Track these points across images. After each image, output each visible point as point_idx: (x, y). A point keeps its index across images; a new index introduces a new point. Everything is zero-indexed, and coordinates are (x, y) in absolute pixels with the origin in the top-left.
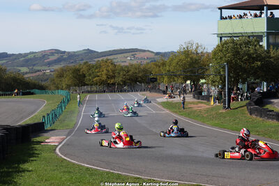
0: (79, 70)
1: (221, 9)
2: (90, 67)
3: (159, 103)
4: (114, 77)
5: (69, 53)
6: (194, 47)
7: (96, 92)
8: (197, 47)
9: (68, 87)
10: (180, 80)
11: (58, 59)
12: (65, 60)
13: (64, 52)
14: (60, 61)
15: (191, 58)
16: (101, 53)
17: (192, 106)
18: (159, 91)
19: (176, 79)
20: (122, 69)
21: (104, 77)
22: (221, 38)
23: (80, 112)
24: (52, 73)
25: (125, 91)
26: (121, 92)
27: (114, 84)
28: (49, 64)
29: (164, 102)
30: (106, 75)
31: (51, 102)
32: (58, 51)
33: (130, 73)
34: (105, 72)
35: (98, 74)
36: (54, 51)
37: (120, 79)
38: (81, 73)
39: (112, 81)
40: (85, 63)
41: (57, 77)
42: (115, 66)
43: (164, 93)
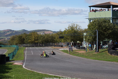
0: (21, 37)
1: (90, 7)
2: (27, 35)
3: (61, 51)
4: (38, 40)
5: (15, 31)
6: (75, 26)
7: (29, 47)
8: (77, 26)
9: (16, 44)
10: (69, 41)
11: (11, 33)
12: (14, 34)
13: (14, 31)
14: (12, 35)
15: (74, 31)
16: (30, 31)
17: (78, 51)
18: (59, 46)
19: (67, 40)
20: (41, 36)
21: (33, 40)
22: (90, 20)
23: (24, 54)
24: (8, 40)
25: (43, 46)
26: (41, 46)
27: (37, 43)
28: (7, 36)
29: (63, 50)
30: (34, 39)
31: (10, 50)
32: (11, 30)
33: (45, 38)
34: (34, 37)
35: (31, 38)
36: (9, 30)
37: (41, 41)
38: (22, 38)
39: (37, 42)
40: (24, 34)
41: (11, 40)
42: (38, 35)
43: (62, 46)
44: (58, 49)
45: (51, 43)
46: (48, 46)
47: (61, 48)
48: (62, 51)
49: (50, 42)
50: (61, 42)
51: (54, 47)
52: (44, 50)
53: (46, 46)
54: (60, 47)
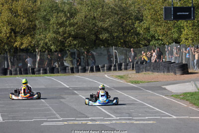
3: (176, 96)
4: (31, 30)
18: (168, 67)
25: (64, 70)
26: (53, 71)
27: (30, 51)
29: (192, 94)
30: (9, 23)
37: (50, 35)
43: (184, 69)
44: (159, 89)
45: (114, 51)
46: (98, 70)
47: (179, 76)
48: (185, 96)
49: (107, 44)
50: (177, 42)
51: (131, 74)
52: (70, 92)
53: (84, 70)
54: (170, 76)
